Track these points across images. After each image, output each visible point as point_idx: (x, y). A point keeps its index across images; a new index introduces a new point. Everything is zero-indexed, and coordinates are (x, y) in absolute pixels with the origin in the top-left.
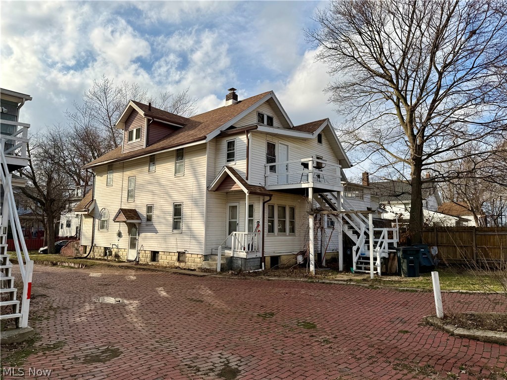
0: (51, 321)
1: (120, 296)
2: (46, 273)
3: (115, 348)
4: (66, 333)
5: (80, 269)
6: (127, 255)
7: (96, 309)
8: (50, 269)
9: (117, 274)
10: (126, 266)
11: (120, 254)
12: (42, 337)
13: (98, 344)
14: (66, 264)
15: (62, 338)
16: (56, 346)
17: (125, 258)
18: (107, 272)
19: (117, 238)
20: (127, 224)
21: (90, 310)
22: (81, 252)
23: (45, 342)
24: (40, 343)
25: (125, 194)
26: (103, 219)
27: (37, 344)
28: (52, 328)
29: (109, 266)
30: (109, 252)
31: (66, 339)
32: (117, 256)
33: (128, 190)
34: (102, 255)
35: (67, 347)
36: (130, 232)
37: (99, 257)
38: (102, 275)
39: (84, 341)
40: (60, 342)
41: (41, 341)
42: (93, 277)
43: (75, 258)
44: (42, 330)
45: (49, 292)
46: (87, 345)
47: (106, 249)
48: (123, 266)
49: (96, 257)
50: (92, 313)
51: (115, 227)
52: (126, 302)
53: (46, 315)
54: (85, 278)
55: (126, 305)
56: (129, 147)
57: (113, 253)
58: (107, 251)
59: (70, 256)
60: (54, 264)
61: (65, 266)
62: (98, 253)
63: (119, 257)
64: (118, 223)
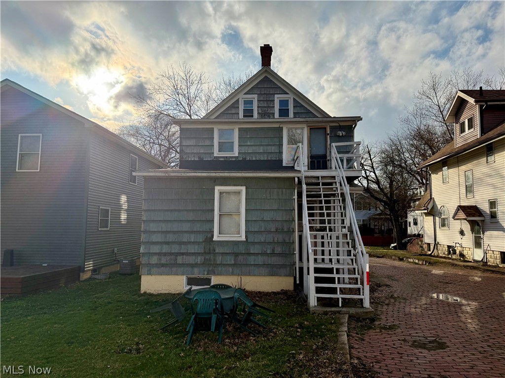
0: (390, 307)
1: (459, 295)
2: (393, 266)
3: (443, 341)
4: (400, 319)
5: (424, 266)
6: (473, 254)
7: (431, 303)
8: (397, 263)
9: (460, 273)
10: (472, 266)
11: (465, 253)
12: (381, 318)
13: (427, 334)
14: (411, 260)
15: (397, 323)
16: (391, 328)
17: (471, 258)
18: (451, 271)
19: (459, 236)
20: (469, 221)
21: (426, 304)
22: (426, 250)
23: (383, 322)
24: (379, 323)
25: (463, 190)
26: (442, 217)
27: (377, 323)
28: (390, 313)
29: (453, 265)
30: (452, 250)
31: (400, 324)
32: (462, 255)
33: (466, 186)
34: (446, 253)
35: (399, 330)
36: (472, 230)
37: (443, 256)
38: (444, 273)
39: (415, 329)
40: (394, 325)
41: (380, 321)
42: (435, 274)
43: (420, 255)
44: (382, 312)
45: (393, 283)
46: (417, 333)
47: (449, 247)
48: (468, 266)
49: (440, 255)
50: (427, 307)
51: (456, 225)
52: (464, 302)
53: (387, 302)
54: (427, 274)
55: (463, 305)
56: (462, 140)
57: (458, 252)
58: (451, 250)
59: (416, 253)
60: (401, 260)
61: (410, 262)
62: (442, 251)
63: (464, 256)
64: (459, 221)
